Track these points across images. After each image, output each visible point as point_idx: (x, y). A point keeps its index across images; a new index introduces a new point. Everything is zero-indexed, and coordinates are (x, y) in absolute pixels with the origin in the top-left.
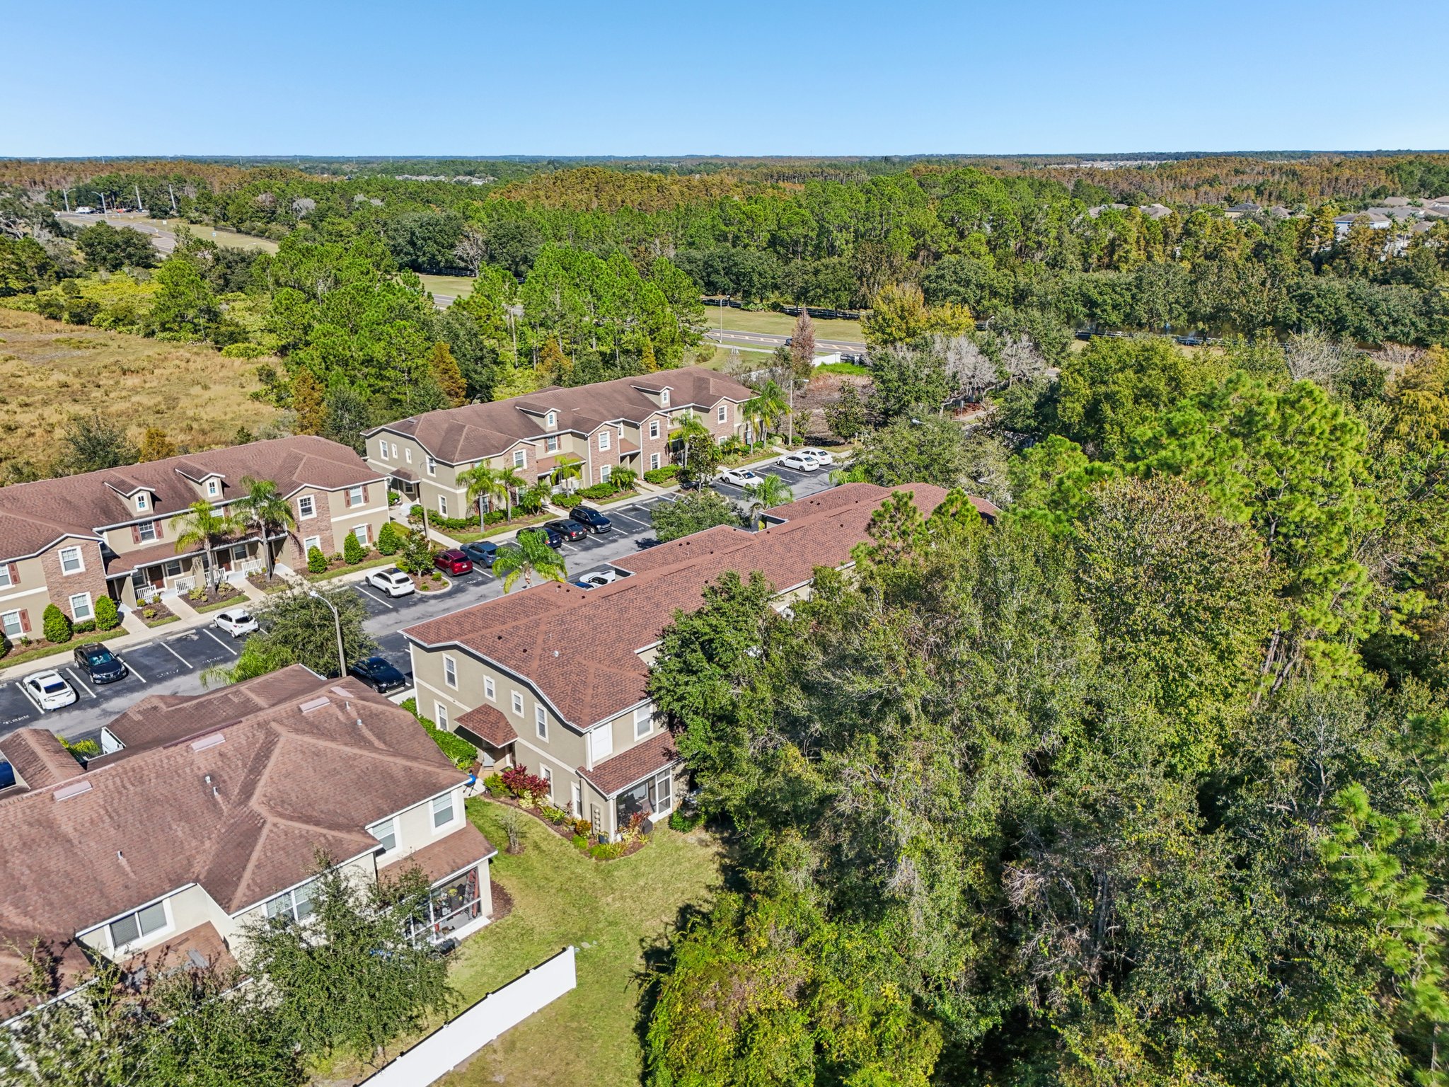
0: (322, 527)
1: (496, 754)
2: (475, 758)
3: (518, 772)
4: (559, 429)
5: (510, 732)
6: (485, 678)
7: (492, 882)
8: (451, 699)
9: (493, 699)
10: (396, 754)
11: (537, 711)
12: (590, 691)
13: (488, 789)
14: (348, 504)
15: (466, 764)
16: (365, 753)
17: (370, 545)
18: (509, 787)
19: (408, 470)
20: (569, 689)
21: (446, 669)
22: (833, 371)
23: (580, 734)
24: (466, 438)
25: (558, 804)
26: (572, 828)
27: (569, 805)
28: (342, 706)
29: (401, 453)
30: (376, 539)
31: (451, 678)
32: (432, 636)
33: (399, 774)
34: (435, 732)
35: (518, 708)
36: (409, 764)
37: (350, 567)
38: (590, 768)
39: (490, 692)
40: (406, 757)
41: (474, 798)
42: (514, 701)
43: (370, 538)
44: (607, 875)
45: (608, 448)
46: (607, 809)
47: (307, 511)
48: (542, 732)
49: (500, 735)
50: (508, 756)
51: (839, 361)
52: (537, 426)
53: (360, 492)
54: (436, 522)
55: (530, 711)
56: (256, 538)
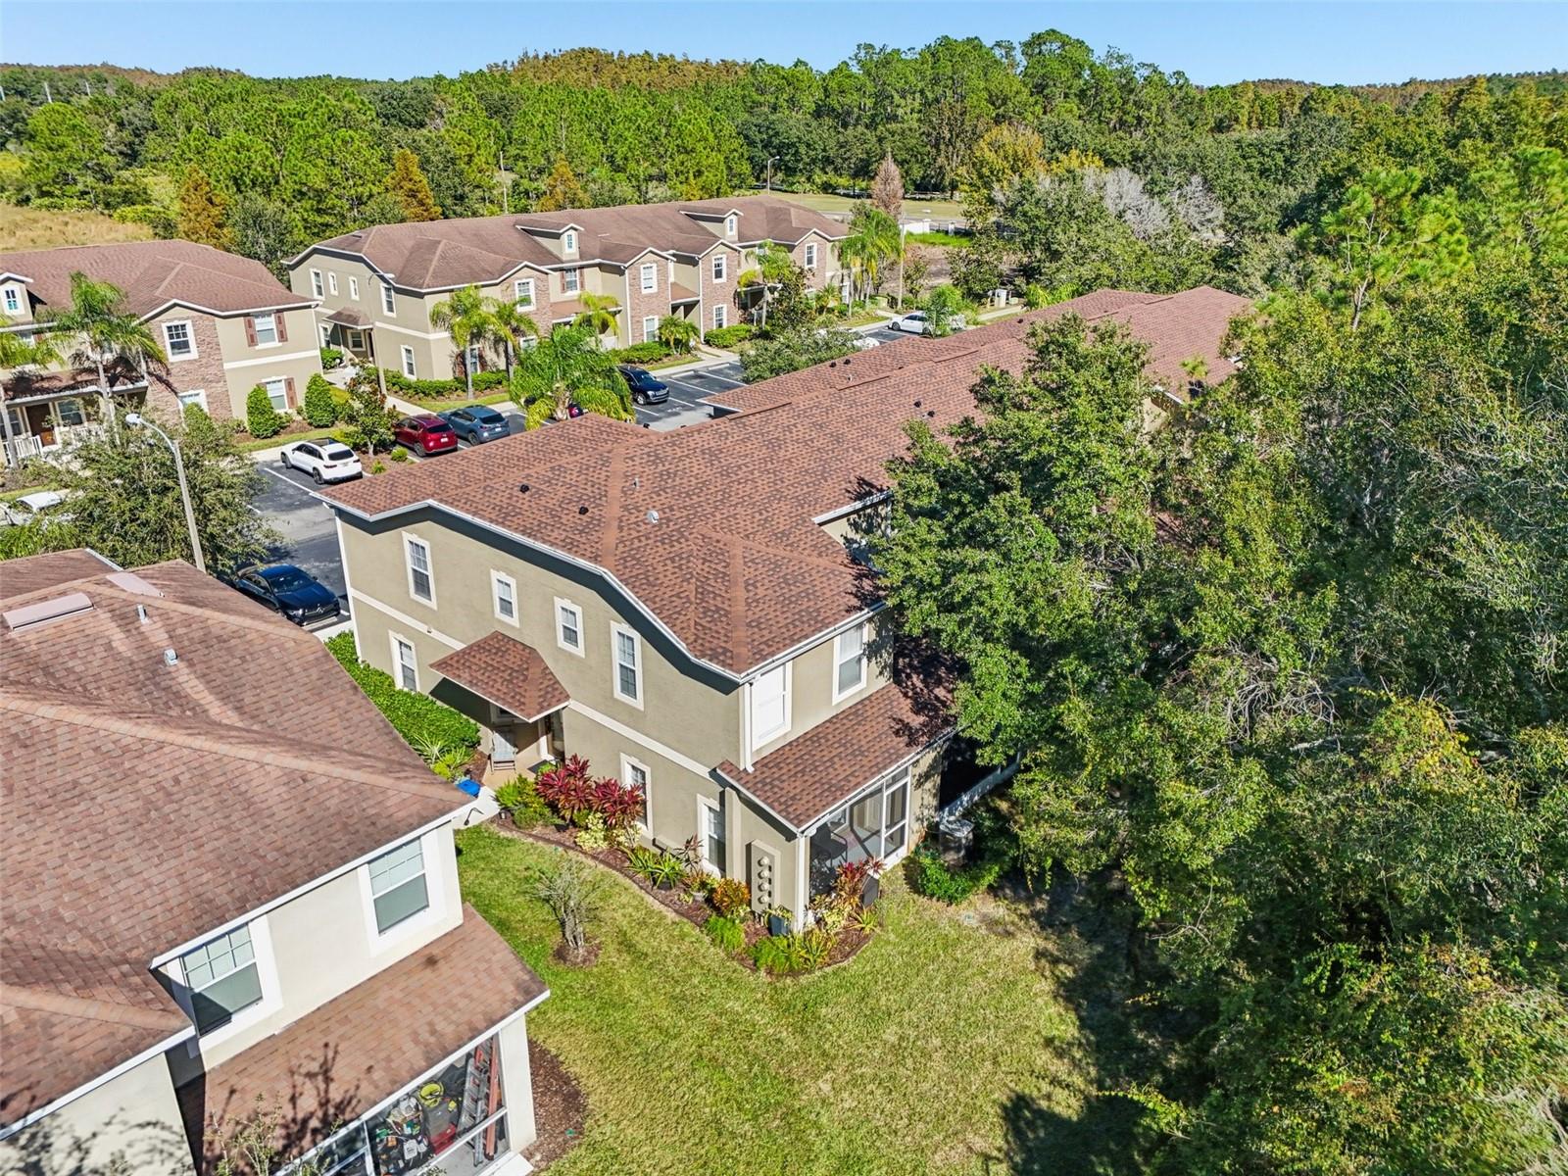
0: (211, 376)
1: (518, 734)
2: (475, 744)
3: (572, 774)
4: (582, 258)
5: (554, 691)
6: (495, 575)
7: (532, 1044)
8: (423, 628)
9: (514, 621)
10: (269, 738)
11: (616, 641)
12: (740, 594)
13: (506, 809)
14: (252, 340)
15: (458, 756)
16: (178, 737)
17: (292, 412)
18: (553, 807)
19: (354, 310)
20: (690, 588)
21: (410, 565)
22: (923, 242)
23: (727, 686)
24: (443, 257)
25: (663, 840)
26: (700, 896)
27: (691, 843)
28: (125, 617)
29: (343, 288)
30: (301, 403)
31: (422, 584)
32: (379, 500)
33: (271, 794)
34: (392, 694)
35: (571, 635)
36: (303, 765)
37: (259, 442)
38: (747, 763)
39: (506, 606)
40: (297, 746)
41: (477, 829)
42: (560, 620)
43: (292, 400)
44: (803, 1015)
45: (655, 290)
46: (793, 857)
47: (180, 346)
48: (629, 686)
49: (532, 695)
50: (543, 740)
51: (928, 231)
52: (550, 253)
53: (270, 322)
54: (399, 386)
55: (600, 643)
56: (91, 388)
